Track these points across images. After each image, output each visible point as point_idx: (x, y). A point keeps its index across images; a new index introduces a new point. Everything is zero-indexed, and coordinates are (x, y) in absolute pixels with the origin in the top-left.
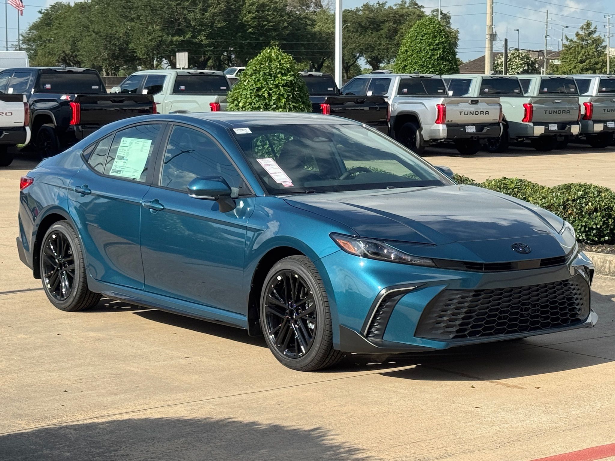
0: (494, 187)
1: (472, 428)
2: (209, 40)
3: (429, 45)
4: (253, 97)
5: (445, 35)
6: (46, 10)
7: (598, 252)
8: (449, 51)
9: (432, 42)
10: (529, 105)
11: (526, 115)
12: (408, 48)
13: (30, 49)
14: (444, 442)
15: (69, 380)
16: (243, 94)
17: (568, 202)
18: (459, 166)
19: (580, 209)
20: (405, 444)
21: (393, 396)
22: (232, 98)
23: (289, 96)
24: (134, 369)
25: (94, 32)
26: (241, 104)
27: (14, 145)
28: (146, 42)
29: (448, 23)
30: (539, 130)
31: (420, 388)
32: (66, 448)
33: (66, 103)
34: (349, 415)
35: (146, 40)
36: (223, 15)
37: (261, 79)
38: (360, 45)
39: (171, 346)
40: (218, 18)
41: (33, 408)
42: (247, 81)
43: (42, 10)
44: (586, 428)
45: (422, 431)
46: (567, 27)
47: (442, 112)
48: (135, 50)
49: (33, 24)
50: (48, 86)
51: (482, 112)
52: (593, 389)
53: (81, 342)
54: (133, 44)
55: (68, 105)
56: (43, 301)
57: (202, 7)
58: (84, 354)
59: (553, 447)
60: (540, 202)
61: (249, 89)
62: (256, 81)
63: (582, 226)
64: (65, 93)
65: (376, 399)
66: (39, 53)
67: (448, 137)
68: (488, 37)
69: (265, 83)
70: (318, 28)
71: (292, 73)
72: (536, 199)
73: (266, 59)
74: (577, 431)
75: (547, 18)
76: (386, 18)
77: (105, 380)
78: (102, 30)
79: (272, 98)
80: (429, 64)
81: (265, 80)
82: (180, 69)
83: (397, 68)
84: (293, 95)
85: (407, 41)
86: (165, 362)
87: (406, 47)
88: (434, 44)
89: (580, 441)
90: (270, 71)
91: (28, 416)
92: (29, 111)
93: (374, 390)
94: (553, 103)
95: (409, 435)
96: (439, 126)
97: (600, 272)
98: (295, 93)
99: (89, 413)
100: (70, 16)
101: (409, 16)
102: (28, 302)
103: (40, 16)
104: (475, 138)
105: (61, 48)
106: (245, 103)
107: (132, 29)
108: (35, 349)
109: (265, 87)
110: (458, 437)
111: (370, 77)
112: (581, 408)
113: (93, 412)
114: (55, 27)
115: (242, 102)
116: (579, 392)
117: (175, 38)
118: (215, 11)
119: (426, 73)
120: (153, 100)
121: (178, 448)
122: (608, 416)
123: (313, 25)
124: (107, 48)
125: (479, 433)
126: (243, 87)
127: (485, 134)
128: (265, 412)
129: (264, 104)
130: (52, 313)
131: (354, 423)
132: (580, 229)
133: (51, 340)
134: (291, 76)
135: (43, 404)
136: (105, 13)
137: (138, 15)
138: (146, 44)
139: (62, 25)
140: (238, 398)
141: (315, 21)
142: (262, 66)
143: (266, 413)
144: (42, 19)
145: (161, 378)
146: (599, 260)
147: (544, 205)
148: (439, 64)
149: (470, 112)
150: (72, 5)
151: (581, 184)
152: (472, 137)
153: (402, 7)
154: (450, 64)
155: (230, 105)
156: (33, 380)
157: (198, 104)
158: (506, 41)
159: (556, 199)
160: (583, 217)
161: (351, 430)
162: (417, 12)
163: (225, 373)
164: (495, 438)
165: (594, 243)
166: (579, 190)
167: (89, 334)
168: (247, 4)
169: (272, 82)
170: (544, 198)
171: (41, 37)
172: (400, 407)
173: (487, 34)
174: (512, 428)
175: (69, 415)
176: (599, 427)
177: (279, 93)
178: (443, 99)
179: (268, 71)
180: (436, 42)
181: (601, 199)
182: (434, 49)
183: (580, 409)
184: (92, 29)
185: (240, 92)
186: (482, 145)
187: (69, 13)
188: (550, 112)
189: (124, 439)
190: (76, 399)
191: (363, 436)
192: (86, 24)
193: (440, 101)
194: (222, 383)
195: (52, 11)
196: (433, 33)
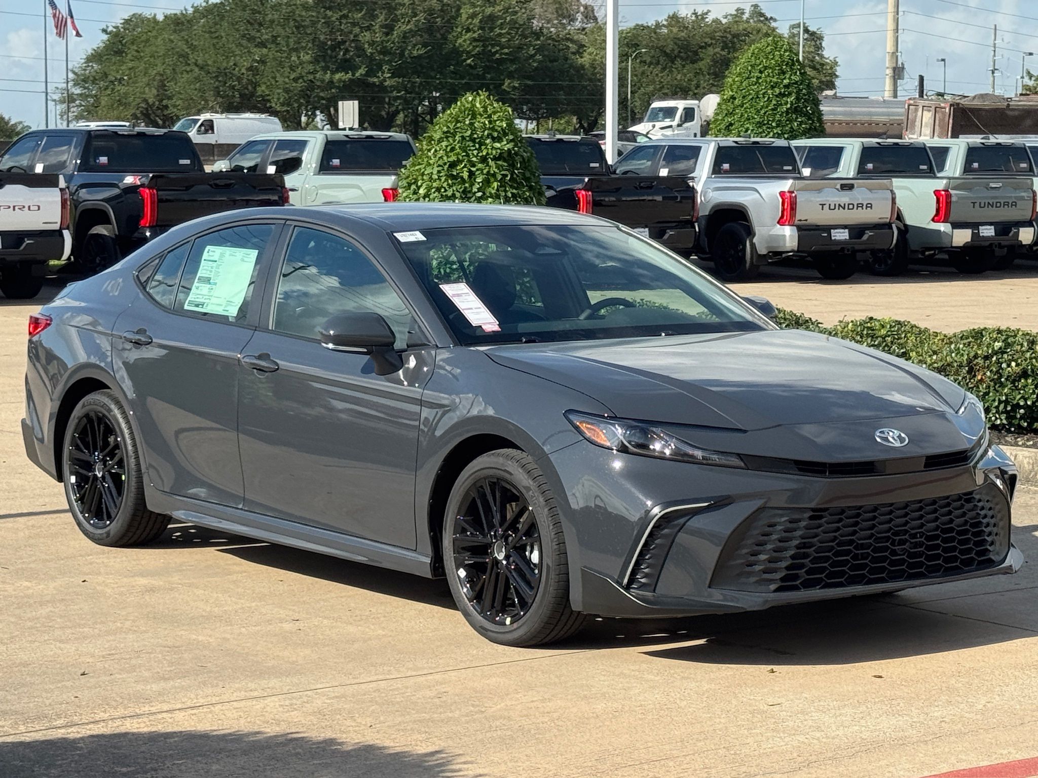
0: (851, 333)
1: (759, 738)
2: (397, 79)
3: (773, 87)
4: (443, 179)
5: (800, 70)
6: (114, 27)
7: (1027, 447)
8: (807, 97)
9: (776, 83)
10: (943, 193)
11: (938, 210)
12: (736, 92)
13: (87, 96)
14: (707, 761)
15: (93, 656)
16: (426, 173)
17: (976, 360)
18: (816, 300)
19: (997, 372)
20: (641, 763)
21: (635, 685)
22: (408, 180)
23: (505, 176)
24: (204, 638)
25: (196, 65)
26: (422, 191)
27: (44, 262)
28: (287, 84)
29: (819, 48)
30: (962, 237)
31: (682, 672)
32: (73, 765)
33: (132, 189)
34: (555, 715)
35: (287, 80)
36: (421, 36)
37: (457, 147)
38: (663, 87)
39: (271, 602)
40: (414, 40)
41: (26, 700)
42: (433, 150)
43: (107, 27)
44: (953, 738)
45: (673, 741)
46: (1031, 54)
47: (789, 205)
48: (268, 98)
49: (93, 52)
50: (104, 160)
51: (860, 206)
52: (977, 676)
53: (121, 594)
54: (265, 86)
55: (136, 193)
56: (66, 526)
57: (386, 20)
58: (124, 613)
59: (891, 769)
60: (928, 359)
61: (435, 165)
62: (448, 150)
63: (1000, 402)
64: (133, 172)
65: (605, 690)
66: (103, 103)
67: (800, 249)
68: (889, 72)
69: (464, 154)
70: (588, 56)
71: (511, 137)
72: (922, 355)
73: (466, 112)
74: (936, 744)
75: (995, 40)
76: (707, 40)
77: (152, 656)
78: (210, 62)
79: (475, 179)
80: (773, 121)
81: (464, 149)
82: (344, 129)
83: (716, 127)
84: (512, 175)
85: (734, 81)
86: (259, 628)
87: (732, 91)
88: (782, 86)
89: (938, 761)
90: (472, 134)
91: (16, 713)
92: (69, 203)
93: (604, 675)
94: (987, 188)
95: (650, 749)
96: (783, 229)
97: (1028, 480)
98: (516, 171)
99: (118, 710)
100: (156, 37)
101: (749, 36)
102: (40, 527)
103: (105, 37)
104: (848, 250)
105: (140, 93)
106: (429, 189)
107: (262, 62)
108: (41, 606)
109: (463, 161)
110: (732, 752)
111: (664, 144)
112: (951, 707)
113: (125, 709)
114: (129, 56)
115: (424, 186)
116: (953, 681)
117: (337, 76)
118: (408, 27)
119: (766, 136)
120: (284, 184)
121: (259, 766)
122: (995, 720)
123: (579, 52)
124: (219, 92)
125: (769, 746)
126: (426, 160)
127: (865, 243)
128: (413, 709)
129: (461, 190)
130: (77, 546)
131: (560, 728)
132: (997, 407)
133: (71, 590)
134: (509, 142)
135: (44, 695)
136: (215, 32)
137: (273, 36)
138: (287, 86)
139: (142, 54)
140: (371, 686)
141: (584, 46)
142: (459, 125)
143: (414, 712)
144: (108, 43)
145: (247, 654)
146: (1025, 461)
147: (936, 365)
148: (791, 121)
149: (840, 205)
150: (160, 18)
151: (1001, 329)
152: (843, 249)
153: (737, 19)
154: (808, 120)
155: (403, 192)
156: (33, 655)
157: (362, 190)
158: (922, 79)
159: (957, 354)
160: (1002, 385)
161: (554, 739)
162: (765, 29)
163: (356, 646)
164: (795, 755)
165: (1020, 431)
166: (996, 340)
167: (135, 581)
168: (464, 16)
169: (475, 152)
170: (935, 353)
171: (106, 75)
172: (643, 703)
173: (888, 68)
174: (827, 738)
175: (84, 713)
176: (975, 737)
177: (488, 172)
178: (790, 182)
179: (469, 132)
180: (785, 81)
181: (1034, 355)
182: (782, 95)
183: (949, 709)
184: (193, 61)
185: (420, 169)
186: (862, 263)
187: (154, 33)
188: (982, 205)
189: (171, 752)
190: (100, 686)
191: (573, 750)
192: (183, 50)
193: (786, 185)
194: (349, 662)
195: (125, 29)
196: (779, 65)
